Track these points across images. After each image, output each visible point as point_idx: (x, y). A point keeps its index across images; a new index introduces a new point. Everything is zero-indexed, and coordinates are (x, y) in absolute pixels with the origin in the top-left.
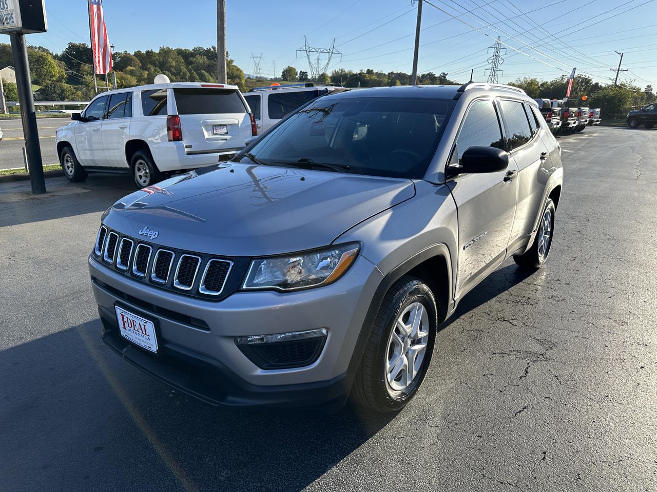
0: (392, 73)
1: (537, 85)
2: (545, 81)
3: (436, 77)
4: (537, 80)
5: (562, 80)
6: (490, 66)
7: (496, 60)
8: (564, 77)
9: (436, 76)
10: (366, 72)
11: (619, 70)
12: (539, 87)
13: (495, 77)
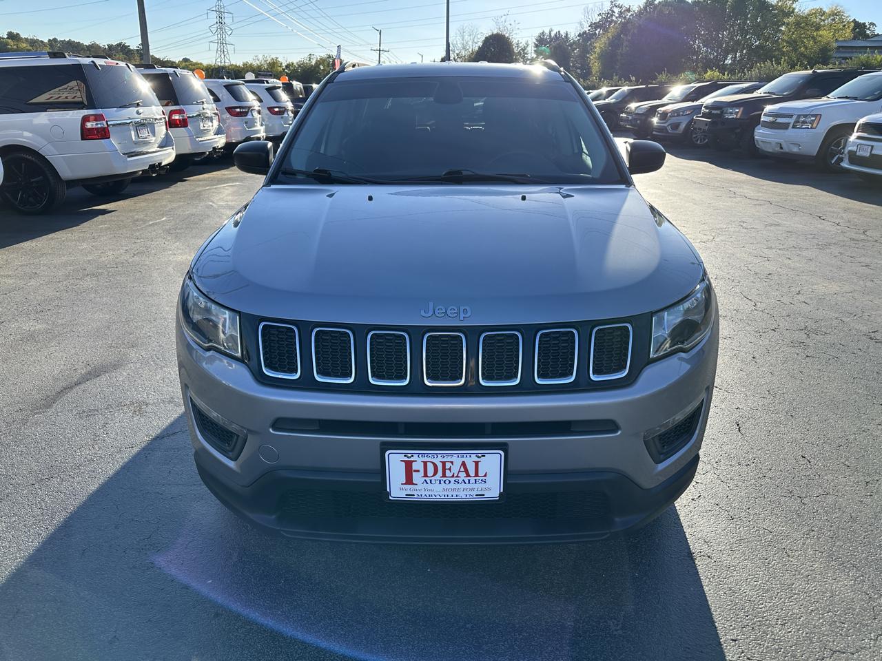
0: (55, 40)
1: (280, 67)
2: (290, 61)
3: (132, 50)
4: (279, 59)
5: (310, 60)
6: (215, 37)
7: (221, 29)
8: (312, 57)
9: (131, 48)
10: (6, 36)
11: (380, 50)
12: (284, 70)
13: (225, 53)
